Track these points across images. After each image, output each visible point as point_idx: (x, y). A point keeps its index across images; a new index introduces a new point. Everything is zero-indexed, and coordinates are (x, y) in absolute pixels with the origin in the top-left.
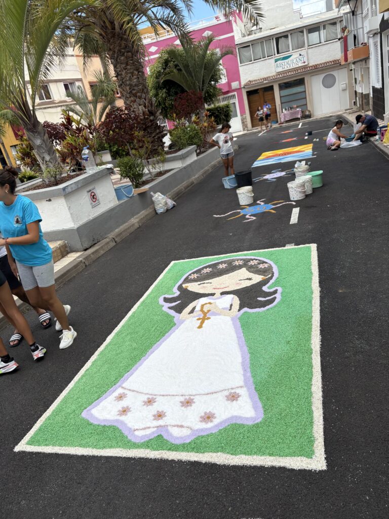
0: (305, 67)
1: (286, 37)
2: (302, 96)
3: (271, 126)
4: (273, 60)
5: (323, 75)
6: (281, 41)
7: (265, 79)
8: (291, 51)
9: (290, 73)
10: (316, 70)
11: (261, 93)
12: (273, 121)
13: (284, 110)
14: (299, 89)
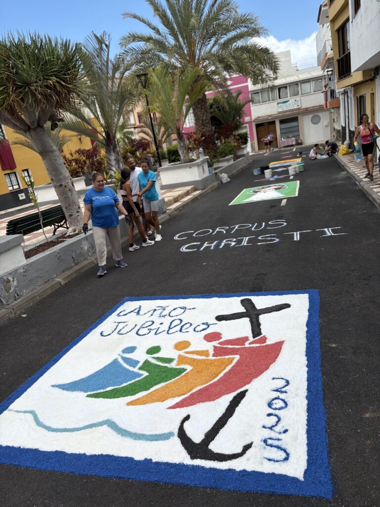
0: (299, 109)
1: (286, 87)
2: (295, 129)
3: (273, 150)
4: (276, 103)
5: (312, 115)
6: (282, 90)
7: (270, 116)
8: (289, 97)
9: (288, 113)
10: (307, 111)
11: (266, 125)
12: (274, 146)
13: (282, 139)
14: (294, 124)
